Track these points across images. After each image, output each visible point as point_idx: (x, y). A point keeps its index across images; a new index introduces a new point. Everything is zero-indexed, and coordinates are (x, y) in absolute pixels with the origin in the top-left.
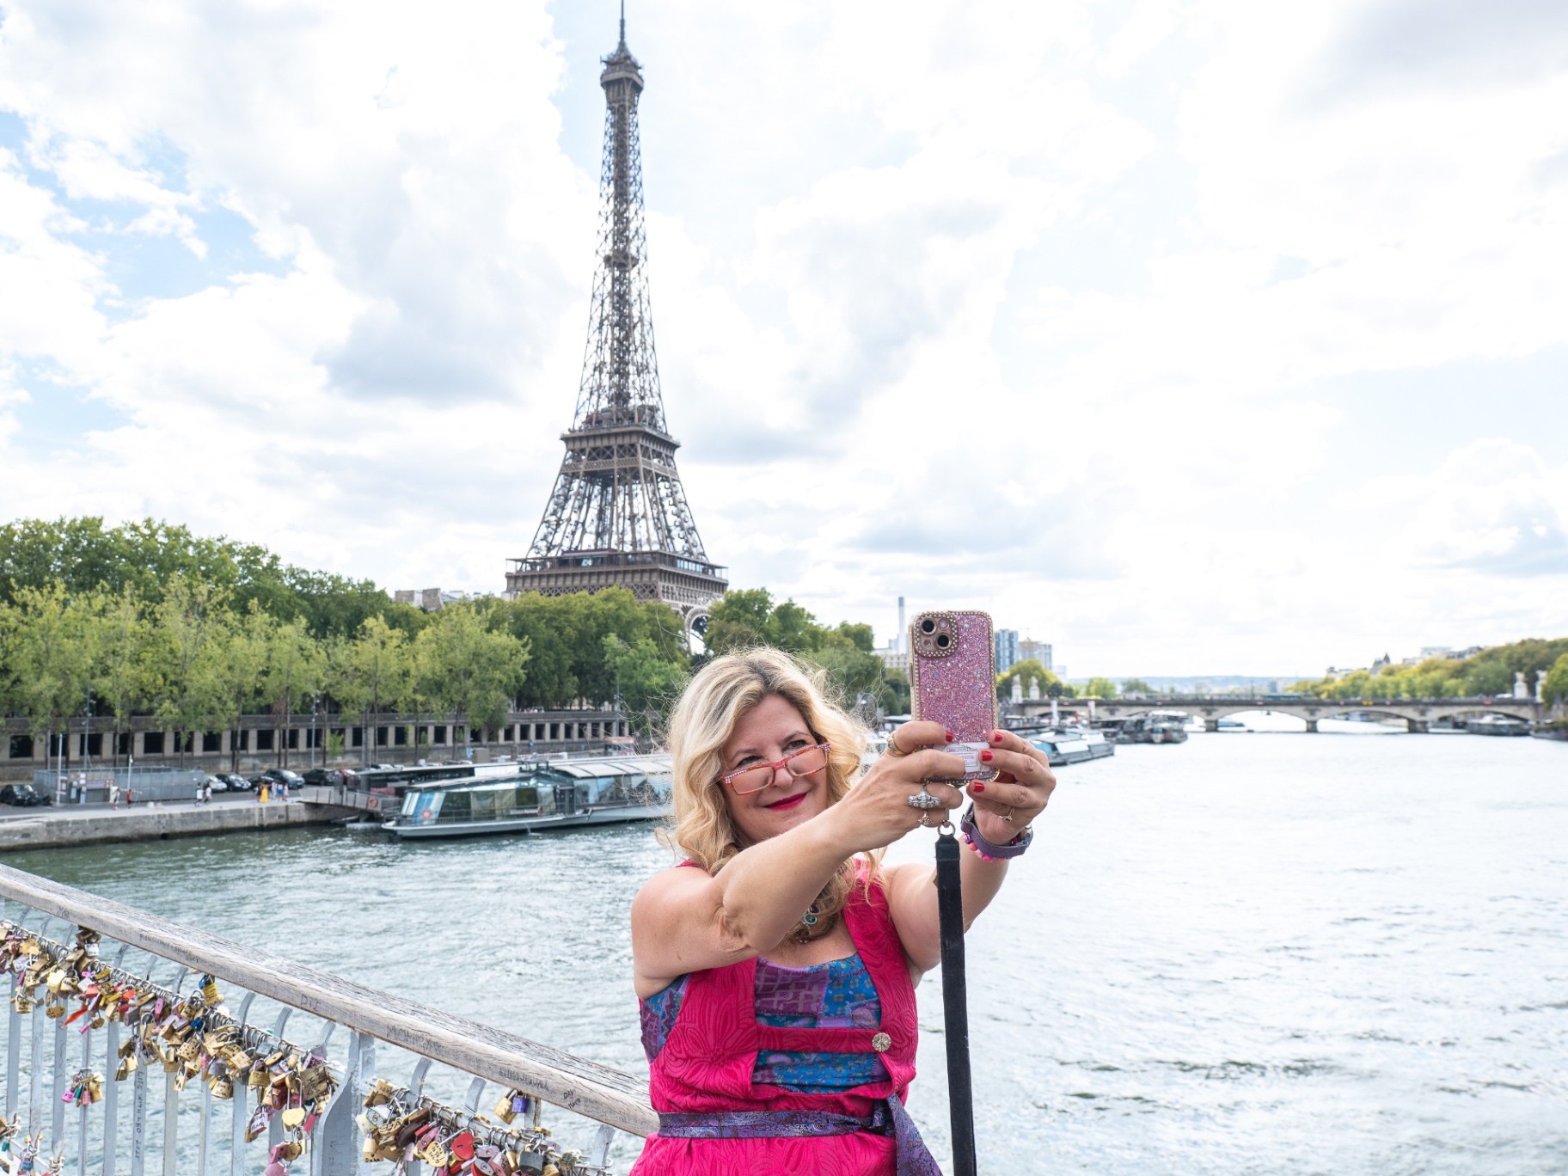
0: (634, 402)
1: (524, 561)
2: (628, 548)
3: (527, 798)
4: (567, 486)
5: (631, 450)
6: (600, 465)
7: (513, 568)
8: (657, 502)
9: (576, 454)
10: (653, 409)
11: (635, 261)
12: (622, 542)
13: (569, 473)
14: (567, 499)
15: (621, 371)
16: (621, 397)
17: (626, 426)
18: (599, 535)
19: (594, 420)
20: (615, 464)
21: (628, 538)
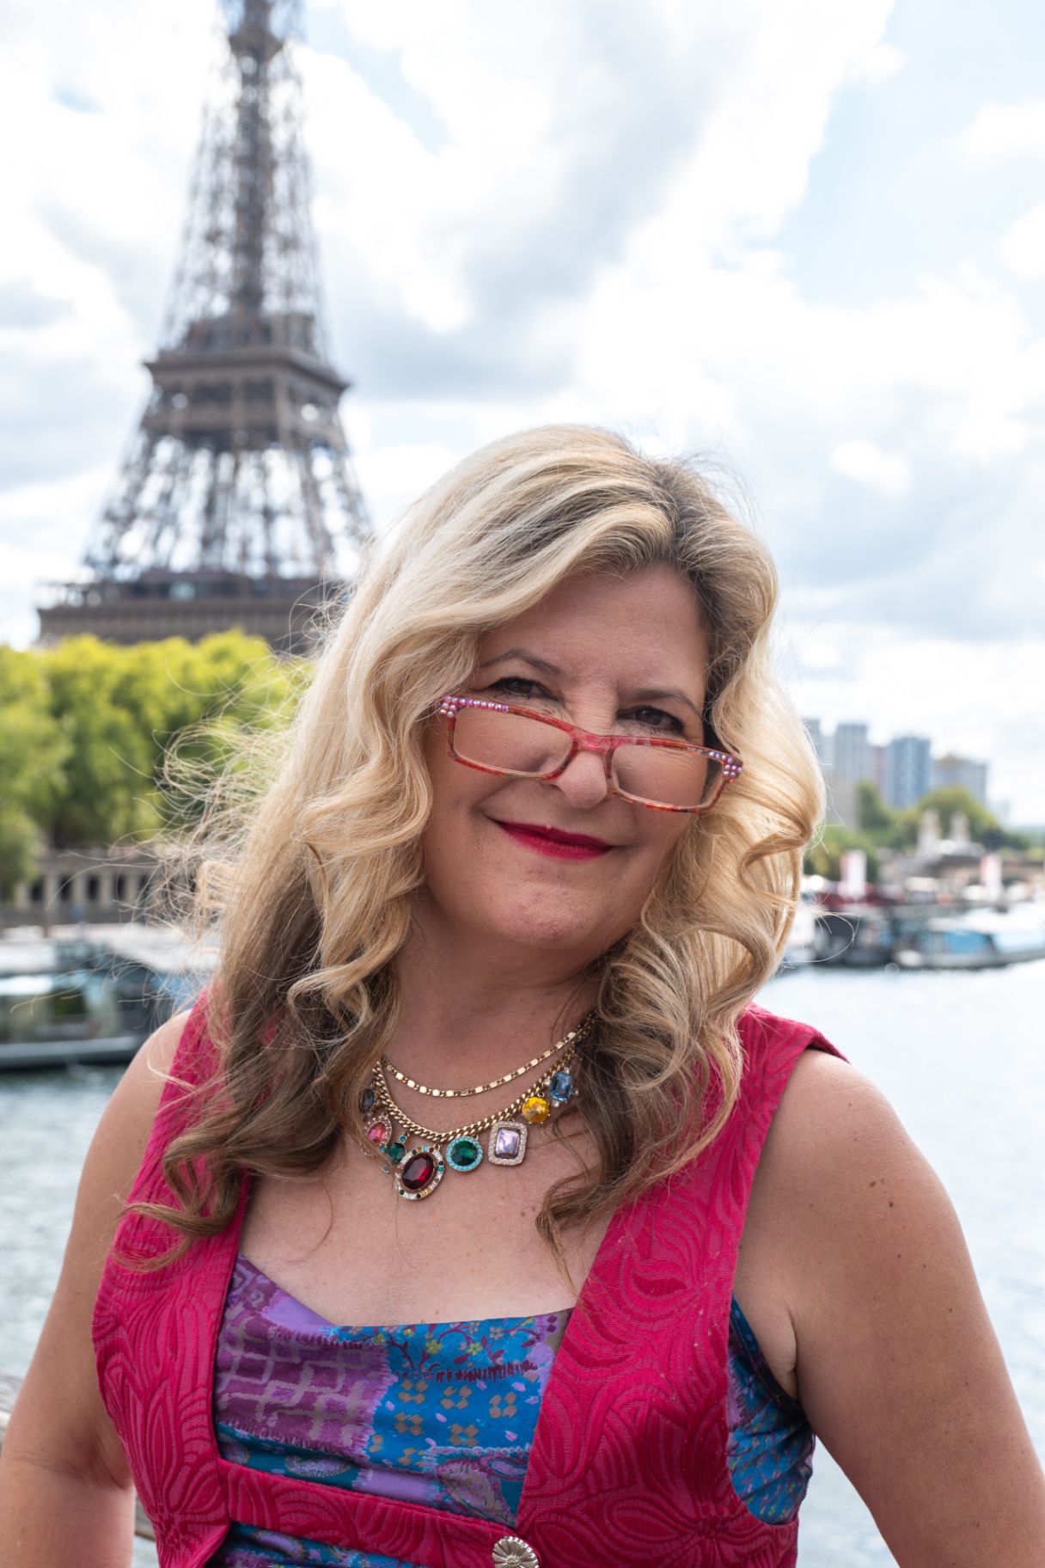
0: (273, 304)
1: (70, 586)
2: (256, 569)
3: (67, 1006)
4: (149, 452)
5: (263, 392)
6: (209, 416)
7: (49, 599)
8: (310, 488)
9: (167, 393)
10: (307, 320)
11: (279, 46)
12: (244, 556)
13: (154, 428)
14: (147, 472)
15: (249, 247)
16: (248, 293)
17: (256, 349)
18: (206, 542)
19: (201, 334)
20: (237, 415)
21: (257, 548)
